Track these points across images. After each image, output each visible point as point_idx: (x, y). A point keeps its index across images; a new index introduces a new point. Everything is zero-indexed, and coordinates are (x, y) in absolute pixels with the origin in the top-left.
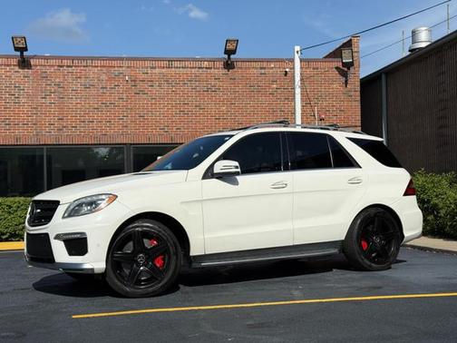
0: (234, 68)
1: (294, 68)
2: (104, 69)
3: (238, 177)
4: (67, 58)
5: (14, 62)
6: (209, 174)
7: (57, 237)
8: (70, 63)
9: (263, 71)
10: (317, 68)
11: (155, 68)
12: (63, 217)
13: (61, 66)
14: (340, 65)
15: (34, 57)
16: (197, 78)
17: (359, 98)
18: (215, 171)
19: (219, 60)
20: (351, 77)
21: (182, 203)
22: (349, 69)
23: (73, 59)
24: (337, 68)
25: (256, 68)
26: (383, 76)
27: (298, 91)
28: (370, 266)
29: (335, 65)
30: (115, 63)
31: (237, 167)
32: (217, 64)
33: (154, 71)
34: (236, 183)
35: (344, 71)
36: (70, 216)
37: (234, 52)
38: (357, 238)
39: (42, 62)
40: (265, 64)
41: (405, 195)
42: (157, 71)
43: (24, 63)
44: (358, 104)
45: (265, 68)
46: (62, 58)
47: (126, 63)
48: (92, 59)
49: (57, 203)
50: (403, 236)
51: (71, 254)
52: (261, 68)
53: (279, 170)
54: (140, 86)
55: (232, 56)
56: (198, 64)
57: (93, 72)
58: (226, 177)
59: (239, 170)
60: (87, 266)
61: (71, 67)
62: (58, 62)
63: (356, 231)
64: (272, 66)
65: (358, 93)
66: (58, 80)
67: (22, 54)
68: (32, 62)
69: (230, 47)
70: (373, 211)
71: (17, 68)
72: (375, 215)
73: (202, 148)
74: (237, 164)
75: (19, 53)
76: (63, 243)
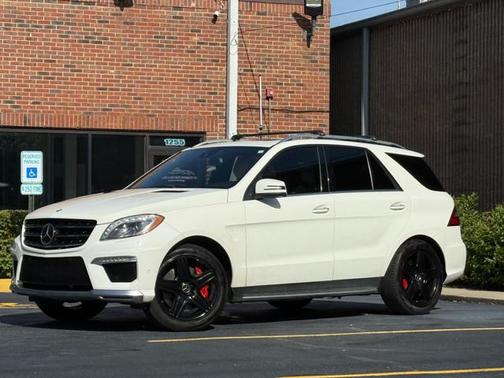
1: (227, 11)
3: (279, 199)
6: (251, 194)
7: (96, 261)
10: (265, 14)
12: (101, 239)
14: (301, 10)
17: (327, 66)
18: (257, 192)
20: (316, 30)
21: (227, 227)
22: (314, 18)
24: (295, 15)
26: (365, 32)
27: (234, 50)
28: (411, 308)
29: (293, 9)
31: (283, 188)
34: (277, 205)
35: (305, 20)
36: (109, 238)
38: (399, 274)
41: (449, 225)
44: (326, 75)
49: (94, 223)
50: (445, 275)
51: (113, 279)
53: (317, 191)
58: (269, 198)
59: (285, 191)
60: (134, 293)
63: (397, 267)
65: (327, 58)
70: (416, 243)
72: (418, 247)
73: (221, 160)
74: (283, 184)
76: (102, 268)
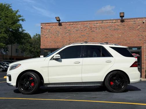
0: (124, 22)
2: (82, 25)
4: (72, 22)
5: (58, 24)
8: (72, 23)
9: (135, 22)
11: (98, 23)
13: (70, 25)
15: (63, 22)
16: (111, 26)
19: (119, 19)
23: (73, 22)
25: (132, 21)
30: (85, 23)
32: (118, 21)
33: (97, 24)
37: (123, 16)
39: (65, 24)
40: (135, 20)
42: (98, 24)
43: (60, 24)
45: (136, 21)
46: (70, 22)
47: (88, 23)
48: (79, 22)
52: (134, 21)
54: (93, 29)
55: (123, 18)
56: (111, 21)
57: (79, 26)
61: (73, 25)
62: (69, 24)
64: (138, 20)
66: (69, 29)
67: (59, 22)
68: (62, 24)
69: (122, 15)
71: (58, 26)
75: (58, 22)
